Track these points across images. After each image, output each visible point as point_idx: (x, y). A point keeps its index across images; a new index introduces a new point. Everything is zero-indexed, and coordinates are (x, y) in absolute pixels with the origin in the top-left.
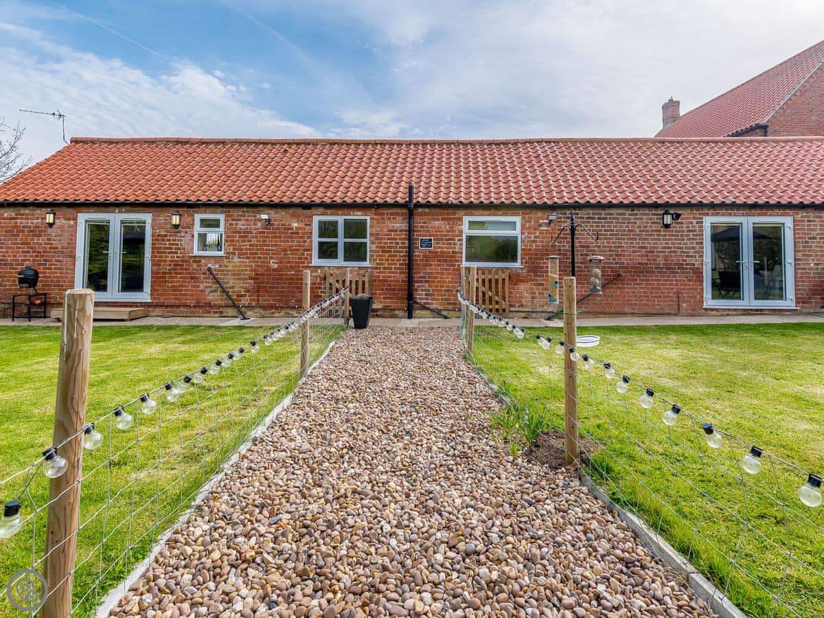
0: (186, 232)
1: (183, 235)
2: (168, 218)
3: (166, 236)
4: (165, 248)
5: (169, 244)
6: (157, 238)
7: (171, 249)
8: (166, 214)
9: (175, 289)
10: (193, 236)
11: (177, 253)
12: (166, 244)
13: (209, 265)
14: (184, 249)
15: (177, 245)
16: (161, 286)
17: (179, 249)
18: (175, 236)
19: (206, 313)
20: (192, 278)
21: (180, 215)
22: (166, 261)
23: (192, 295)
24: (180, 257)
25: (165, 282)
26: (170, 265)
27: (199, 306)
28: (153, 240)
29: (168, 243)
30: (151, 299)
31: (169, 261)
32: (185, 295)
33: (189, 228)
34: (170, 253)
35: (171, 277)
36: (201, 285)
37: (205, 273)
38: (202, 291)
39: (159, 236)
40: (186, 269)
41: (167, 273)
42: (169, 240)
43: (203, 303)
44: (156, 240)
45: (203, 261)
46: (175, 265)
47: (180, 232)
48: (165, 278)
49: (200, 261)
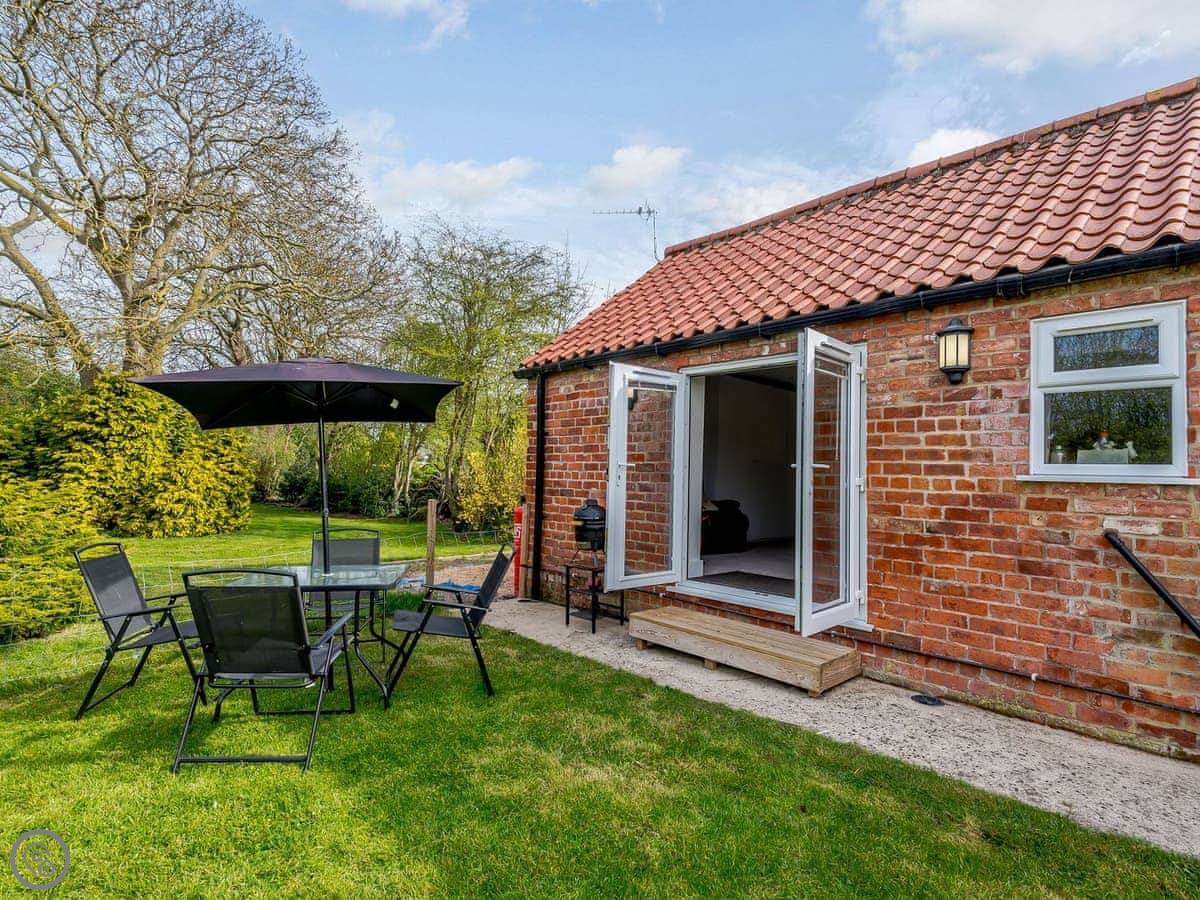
0: (997, 394)
1: (982, 404)
2: (922, 351)
3: (917, 412)
4: (912, 455)
5: (931, 441)
6: (883, 421)
7: (936, 455)
8: (913, 340)
9: (953, 598)
10: (1024, 407)
11: (959, 470)
12: (917, 441)
13: (1110, 523)
14: (988, 456)
15: (961, 441)
16: (906, 582)
17: (967, 456)
18: (952, 409)
19: (1099, 721)
20: (1024, 568)
21: (971, 332)
22: (916, 498)
23: (1029, 635)
24: (971, 486)
25: (918, 570)
26: (935, 513)
27: (1067, 686)
28: (870, 427)
29: (922, 436)
30: (871, 619)
31: (931, 498)
32: (996, 628)
33: (1007, 376)
34: (930, 470)
35: (939, 557)
36: (1071, 602)
37: (1087, 555)
38: (1075, 625)
39: (891, 412)
40: (998, 532)
41: (920, 540)
42: (927, 426)
43: (1085, 677)
44: (884, 427)
45: (1077, 505)
46: (951, 514)
47: (971, 393)
48: (914, 555)
49: (1062, 505)
